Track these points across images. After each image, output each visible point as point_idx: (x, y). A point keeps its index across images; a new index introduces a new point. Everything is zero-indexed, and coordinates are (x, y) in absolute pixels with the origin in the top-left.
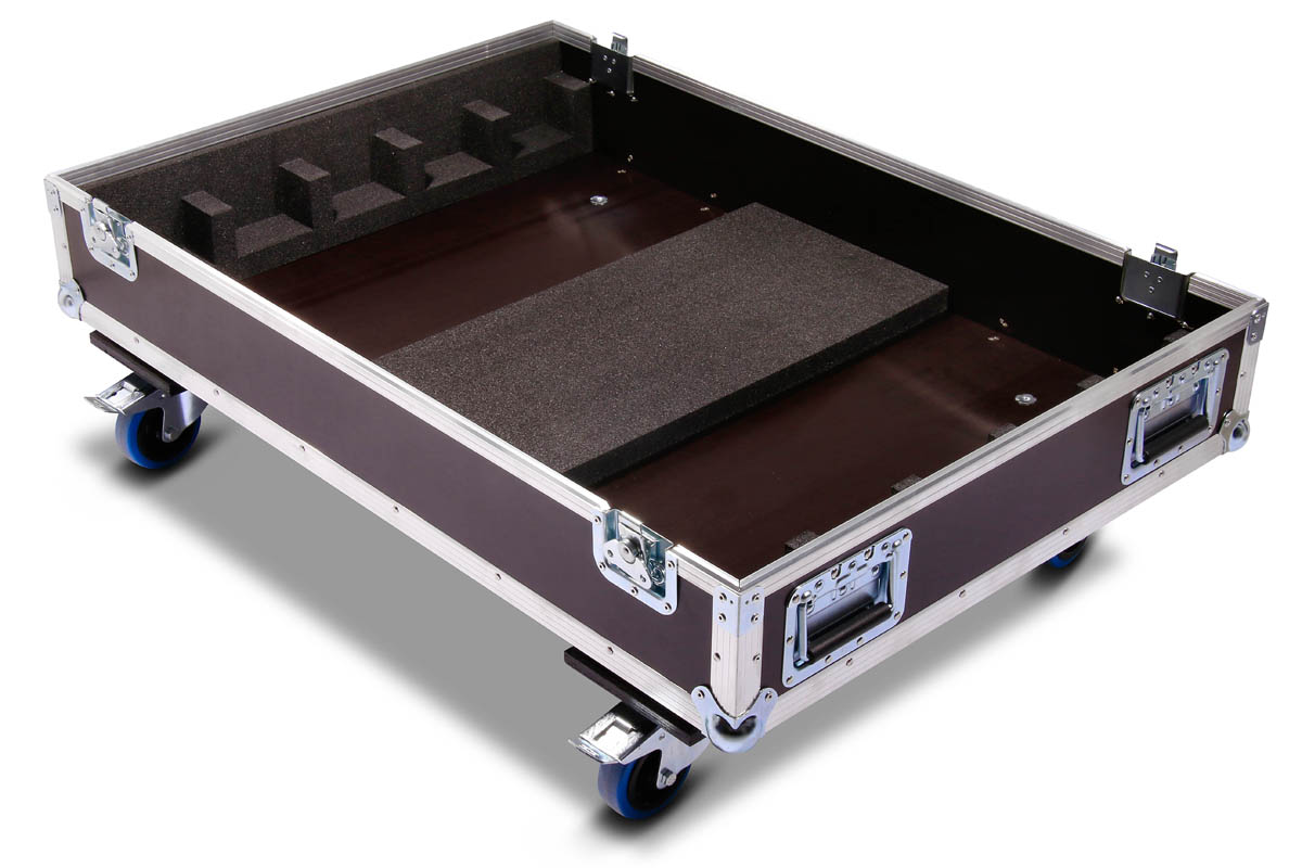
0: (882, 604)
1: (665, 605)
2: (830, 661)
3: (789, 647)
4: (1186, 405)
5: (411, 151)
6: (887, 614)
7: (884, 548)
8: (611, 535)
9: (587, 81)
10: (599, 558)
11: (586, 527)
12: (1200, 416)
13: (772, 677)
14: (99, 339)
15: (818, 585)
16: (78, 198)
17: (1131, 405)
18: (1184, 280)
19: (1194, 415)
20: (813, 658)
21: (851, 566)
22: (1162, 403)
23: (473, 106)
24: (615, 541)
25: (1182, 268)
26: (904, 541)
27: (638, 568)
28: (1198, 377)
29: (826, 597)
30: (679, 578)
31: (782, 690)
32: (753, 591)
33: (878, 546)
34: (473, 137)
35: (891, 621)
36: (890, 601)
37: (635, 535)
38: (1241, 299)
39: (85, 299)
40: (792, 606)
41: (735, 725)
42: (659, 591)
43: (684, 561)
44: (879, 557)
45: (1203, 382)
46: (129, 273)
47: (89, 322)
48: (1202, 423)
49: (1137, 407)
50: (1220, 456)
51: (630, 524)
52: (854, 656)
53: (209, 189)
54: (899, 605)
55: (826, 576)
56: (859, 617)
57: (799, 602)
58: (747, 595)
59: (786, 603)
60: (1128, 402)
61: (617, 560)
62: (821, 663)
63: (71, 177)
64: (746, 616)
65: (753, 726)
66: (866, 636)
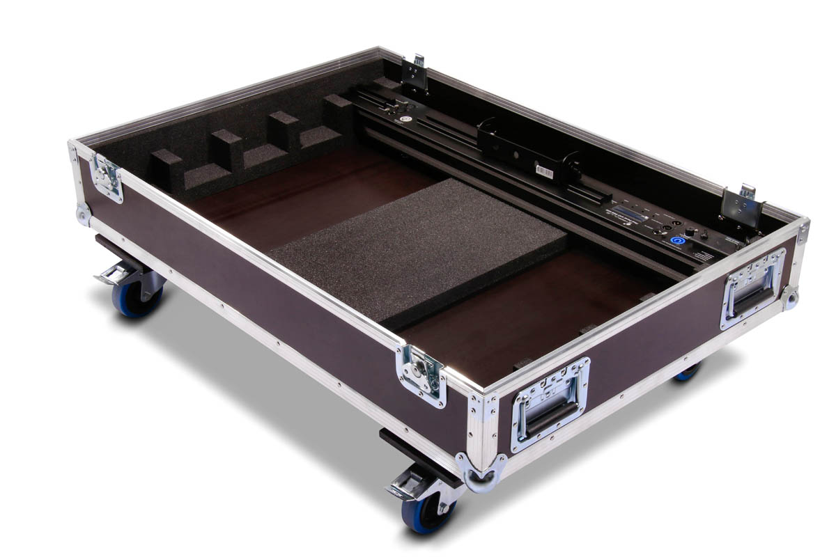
0: (572, 403)
1: (440, 403)
2: (540, 437)
3: (514, 429)
4: (760, 282)
5: (292, 125)
6: (575, 408)
7: (573, 368)
8: (407, 359)
9: (400, 83)
10: (399, 374)
11: (390, 355)
12: (768, 289)
13: (504, 447)
14: (101, 239)
15: (532, 391)
16: (88, 153)
17: (726, 282)
18: (759, 206)
19: (765, 288)
20: (529, 435)
21: (553, 380)
22: (744, 282)
23: (329, 98)
24: (409, 364)
26: (585, 365)
27: (423, 381)
28: (767, 265)
29: (537, 399)
30: (448, 387)
31: (510, 455)
32: (492, 395)
33: (570, 367)
34: (329, 116)
35: (578, 413)
36: (577, 401)
37: (421, 360)
38: (793, 217)
39: (92, 214)
40: (517, 404)
41: (481, 476)
42: (436, 394)
43: (452, 376)
44: (570, 374)
45: (770, 268)
46: (118, 199)
47: (96, 229)
48: (769, 293)
49: (729, 283)
50: (781, 313)
51: (417, 353)
52: (555, 435)
53: (168, 148)
54: (583, 403)
55: (537, 386)
56: (558, 410)
57: (521, 401)
58: (488, 397)
59: (513, 402)
60: (725, 279)
61: (410, 375)
62: (534, 438)
63: (85, 141)
64: (488, 411)
65: (492, 477)
66: (562, 422)
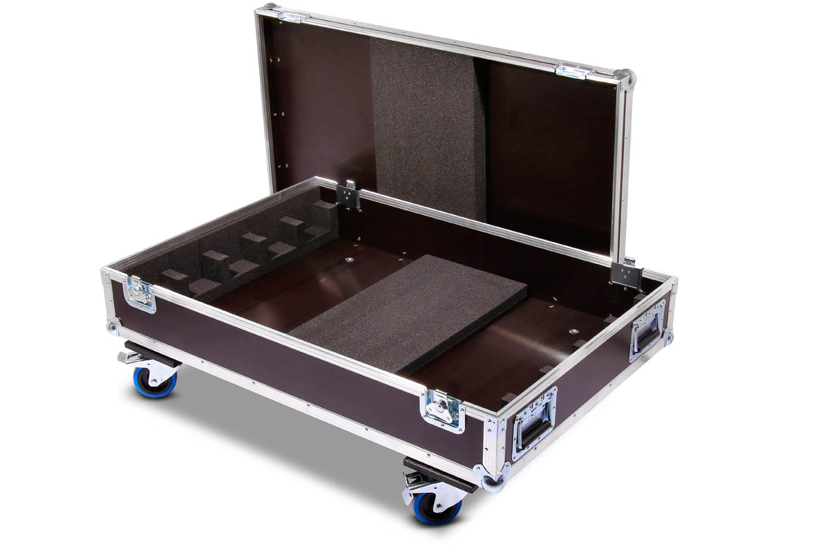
0: (546, 421)
1: (460, 430)
2: (529, 449)
3: (515, 442)
4: (649, 326)
5: (262, 243)
6: (549, 425)
7: (548, 395)
8: (429, 402)
9: (334, 203)
10: (423, 413)
11: (416, 400)
12: (656, 330)
13: (509, 458)
14: (129, 344)
15: (525, 414)
16: (121, 277)
17: (632, 327)
18: (639, 271)
19: (653, 330)
20: (524, 447)
21: (537, 404)
22: (643, 324)
23: (285, 219)
24: (432, 404)
25: (638, 266)
26: (554, 390)
27: (446, 415)
28: (653, 314)
29: (527, 419)
30: (466, 416)
31: (512, 463)
32: (502, 418)
33: (546, 394)
34: (285, 234)
35: (551, 429)
36: (549, 420)
37: (443, 399)
38: (667, 278)
39: (122, 325)
40: (516, 423)
41: (495, 479)
42: (455, 424)
43: (469, 409)
44: (546, 400)
45: (656, 315)
46: (152, 310)
47: (124, 336)
48: (657, 333)
49: (634, 327)
50: (663, 348)
51: (439, 395)
52: (537, 446)
53: (172, 268)
54: (553, 423)
55: (528, 409)
56: (536, 430)
57: (518, 421)
58: (500, 419)
59: (514, 423)
60: (630, 325)
61: (434, 412)
62: (526, 450)
63: (114, 266)
64: (500, 429)
65: (502, 481)
66: (542, 436)
